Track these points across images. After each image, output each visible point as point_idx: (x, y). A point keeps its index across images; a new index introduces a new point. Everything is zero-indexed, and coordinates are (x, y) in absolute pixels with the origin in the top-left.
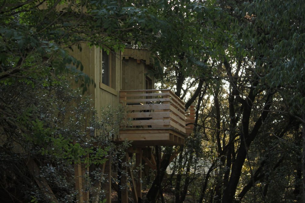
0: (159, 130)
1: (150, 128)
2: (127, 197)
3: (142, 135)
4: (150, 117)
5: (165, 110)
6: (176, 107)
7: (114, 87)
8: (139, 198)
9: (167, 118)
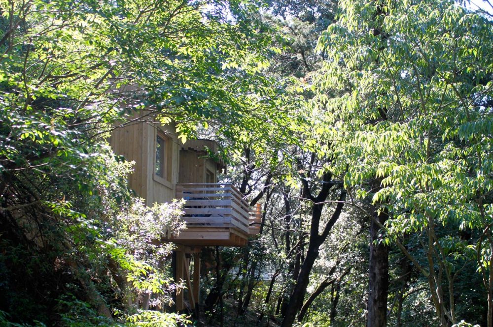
0: (218, 228)
1: (209, 226)
2: (183, 301)
3: (200, 234)
4: (209, 213)
5: (226, 207)
6: (238, 204)
7: (169, 179)
8: (197, 304)
9: (227, 215)
